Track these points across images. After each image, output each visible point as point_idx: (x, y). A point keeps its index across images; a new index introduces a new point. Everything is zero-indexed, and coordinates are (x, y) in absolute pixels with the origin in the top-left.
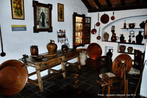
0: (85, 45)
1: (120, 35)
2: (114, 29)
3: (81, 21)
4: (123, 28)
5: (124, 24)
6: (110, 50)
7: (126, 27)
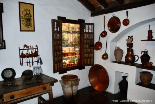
0: (86, 67)
1: (142, 52)
2: (132, 41)
3: (78, 30)
4: (147, 39)
5: (149, 31)
6: (124, 77)
7: (152, 37)
